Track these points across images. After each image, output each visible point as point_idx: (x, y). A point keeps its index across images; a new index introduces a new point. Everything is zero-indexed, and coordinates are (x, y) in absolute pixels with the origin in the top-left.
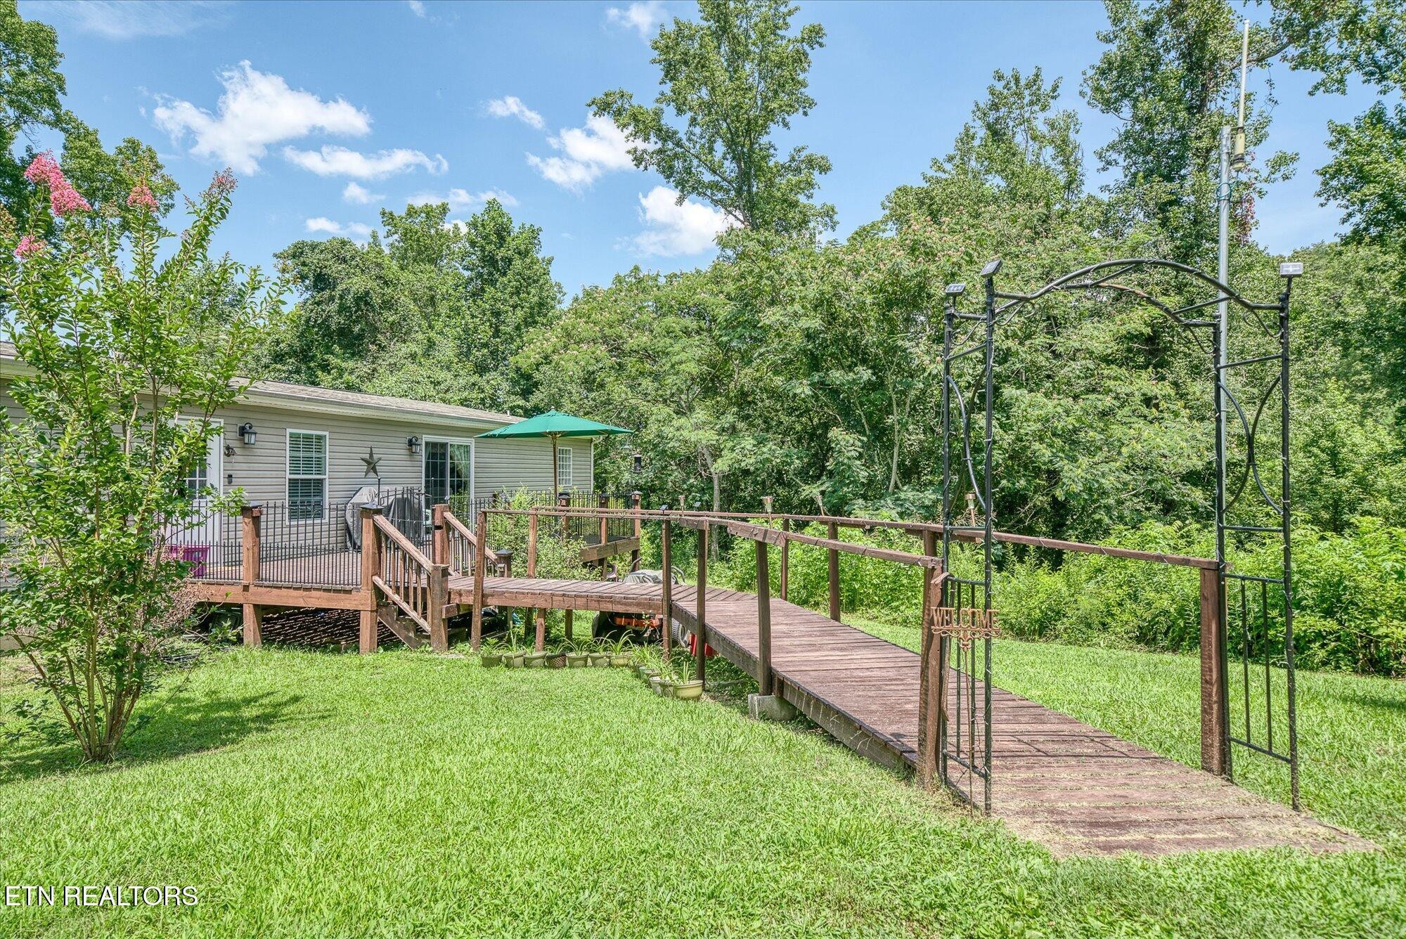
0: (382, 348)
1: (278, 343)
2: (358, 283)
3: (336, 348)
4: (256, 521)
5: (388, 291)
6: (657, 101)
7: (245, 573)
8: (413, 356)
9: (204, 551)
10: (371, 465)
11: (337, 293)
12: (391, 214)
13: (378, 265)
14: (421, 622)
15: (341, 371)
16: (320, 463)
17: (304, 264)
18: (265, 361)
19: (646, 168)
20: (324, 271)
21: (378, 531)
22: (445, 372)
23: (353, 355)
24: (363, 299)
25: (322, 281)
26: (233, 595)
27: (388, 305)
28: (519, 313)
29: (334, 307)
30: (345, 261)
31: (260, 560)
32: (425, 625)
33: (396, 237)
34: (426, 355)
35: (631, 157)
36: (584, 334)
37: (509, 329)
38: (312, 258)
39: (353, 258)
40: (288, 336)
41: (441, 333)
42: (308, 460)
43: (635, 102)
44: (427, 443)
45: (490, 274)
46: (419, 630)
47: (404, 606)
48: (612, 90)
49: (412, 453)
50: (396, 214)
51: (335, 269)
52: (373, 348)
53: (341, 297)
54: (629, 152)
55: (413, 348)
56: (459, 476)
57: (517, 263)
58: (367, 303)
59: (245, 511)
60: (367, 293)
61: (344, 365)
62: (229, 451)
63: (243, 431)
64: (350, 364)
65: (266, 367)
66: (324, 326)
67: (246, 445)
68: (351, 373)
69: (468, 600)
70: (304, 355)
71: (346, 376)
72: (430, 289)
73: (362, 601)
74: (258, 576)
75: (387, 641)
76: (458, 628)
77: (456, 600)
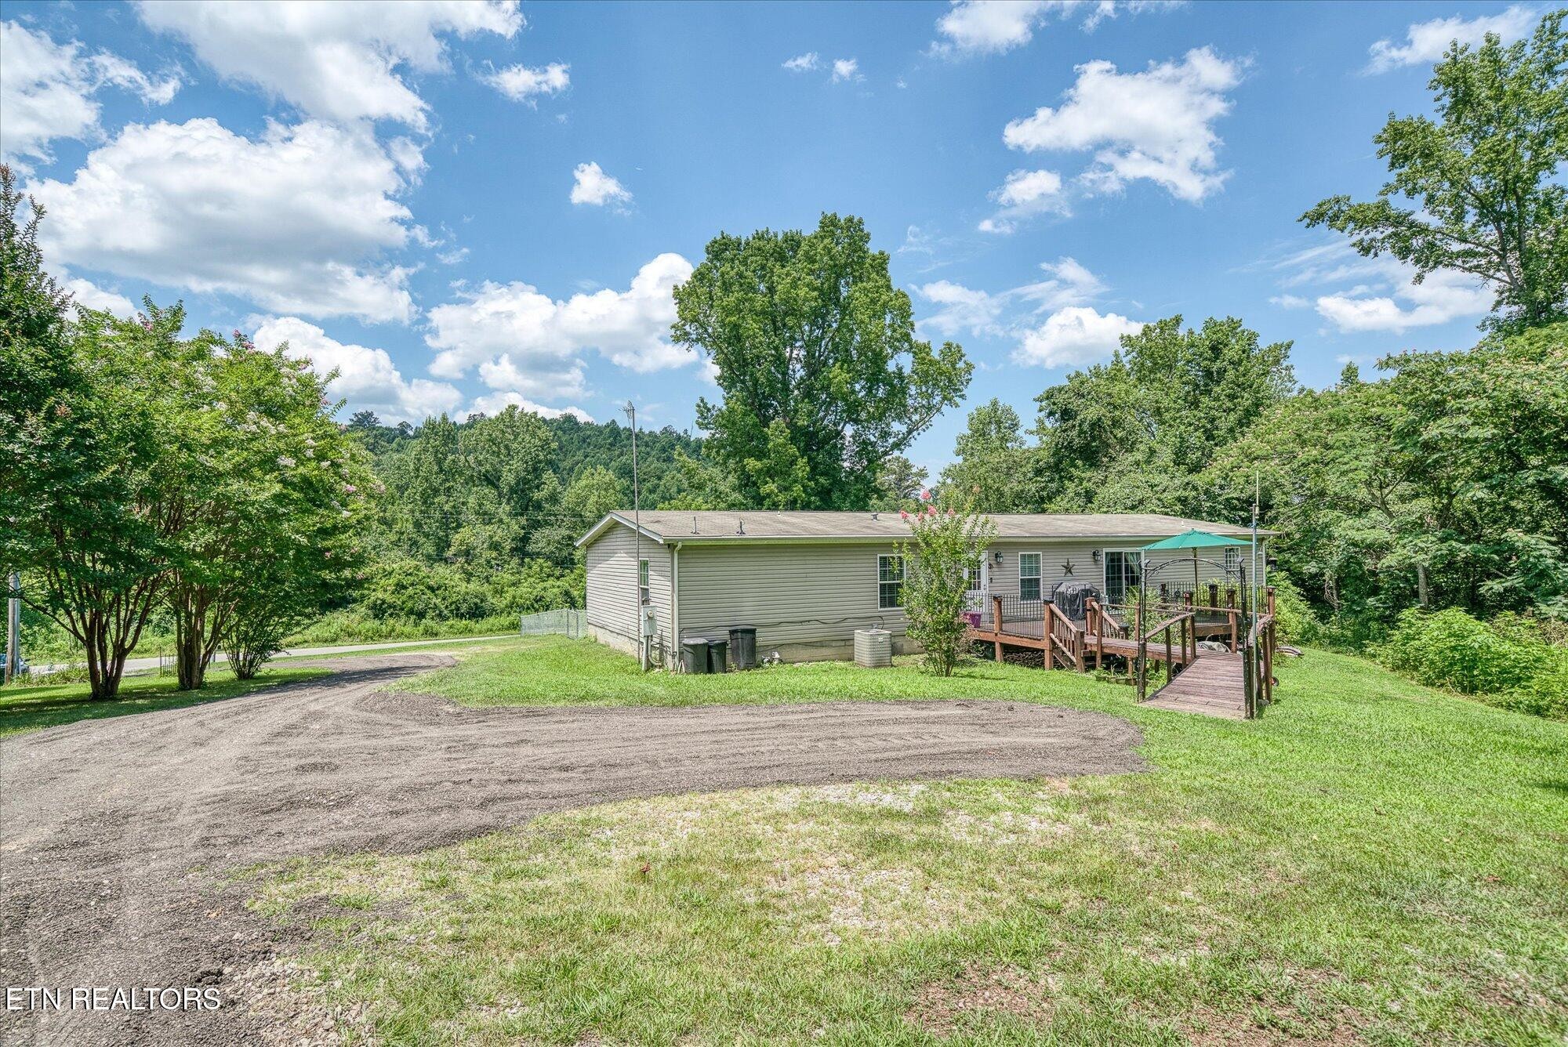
0: (1113, 459)
1: (1038, 461)
2: (1092, 412)
3: (1079, 463)
4: (1000, 603)
5: (1117, 413)
6: (1381, 194)
7: (995, 627)
8: (1137, 463)
9: (980, 616)
10: (1068, 569)
11: (1077, 423)
12: (1129, 337)
13: (1109, 395)
14: (1072, 658)
15: (1081, 480)
16: (1037, 569)
17: (1054, 404)
18: (1030, 475)
19: (1376, 255)
20: (1069, 406)
21: (1052, 613)
22: (1163, 474)
23: (1091, 466)
24: (1096, 425)
25: (1067, 414)
26: (990, 637)
27: (1116, 423)
28: (1232, 417)
29: (1075, 433)
30: (1083, 396)
31: (1002, 622)
32: (1074, 659)
33: (1134, 354)
34: (1148, 462)
35: (1356, 249)
36: (1259, 453)
37: (1221, 433)
38: (1060, 399)
39: (1089, 393)
40: (1046, 457)
41: (1162, 442)
42: (1031, 569)
43: (1354, 202)
44: (1107, 554)
45: (1206, 385)
46: (1071, 661)
47: (1064, 649)
48: (1327, 198)
49: (1096, 561)
50: (1133, 335)
51: (1075, 403)
52: (1105, 460)
53: (1080, 425)
54: (1354, 245)
55: (1139, 456)
56: (1133, 572)
57: (1231, 374)
58: (1100, 426)
59: (995, 598)
60: (1099, 419)
61: (1083, 475)
62: (991, 566)
63: (997, 556)
64: (1088, 474)
65: (1031, 479)
66: (1069, 447)
67: (998, 563)
68: (1089, 481)
69: (1095, 649)
70: (1056, 467)
71: (1085, 484)
72: (1157, 402)
73: (1044, 645)
74: (1001, 629)
75: (1058, 666)
76: (1089, 662)
77: (1089, 649)
